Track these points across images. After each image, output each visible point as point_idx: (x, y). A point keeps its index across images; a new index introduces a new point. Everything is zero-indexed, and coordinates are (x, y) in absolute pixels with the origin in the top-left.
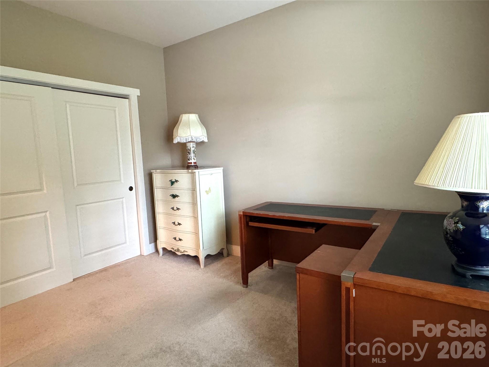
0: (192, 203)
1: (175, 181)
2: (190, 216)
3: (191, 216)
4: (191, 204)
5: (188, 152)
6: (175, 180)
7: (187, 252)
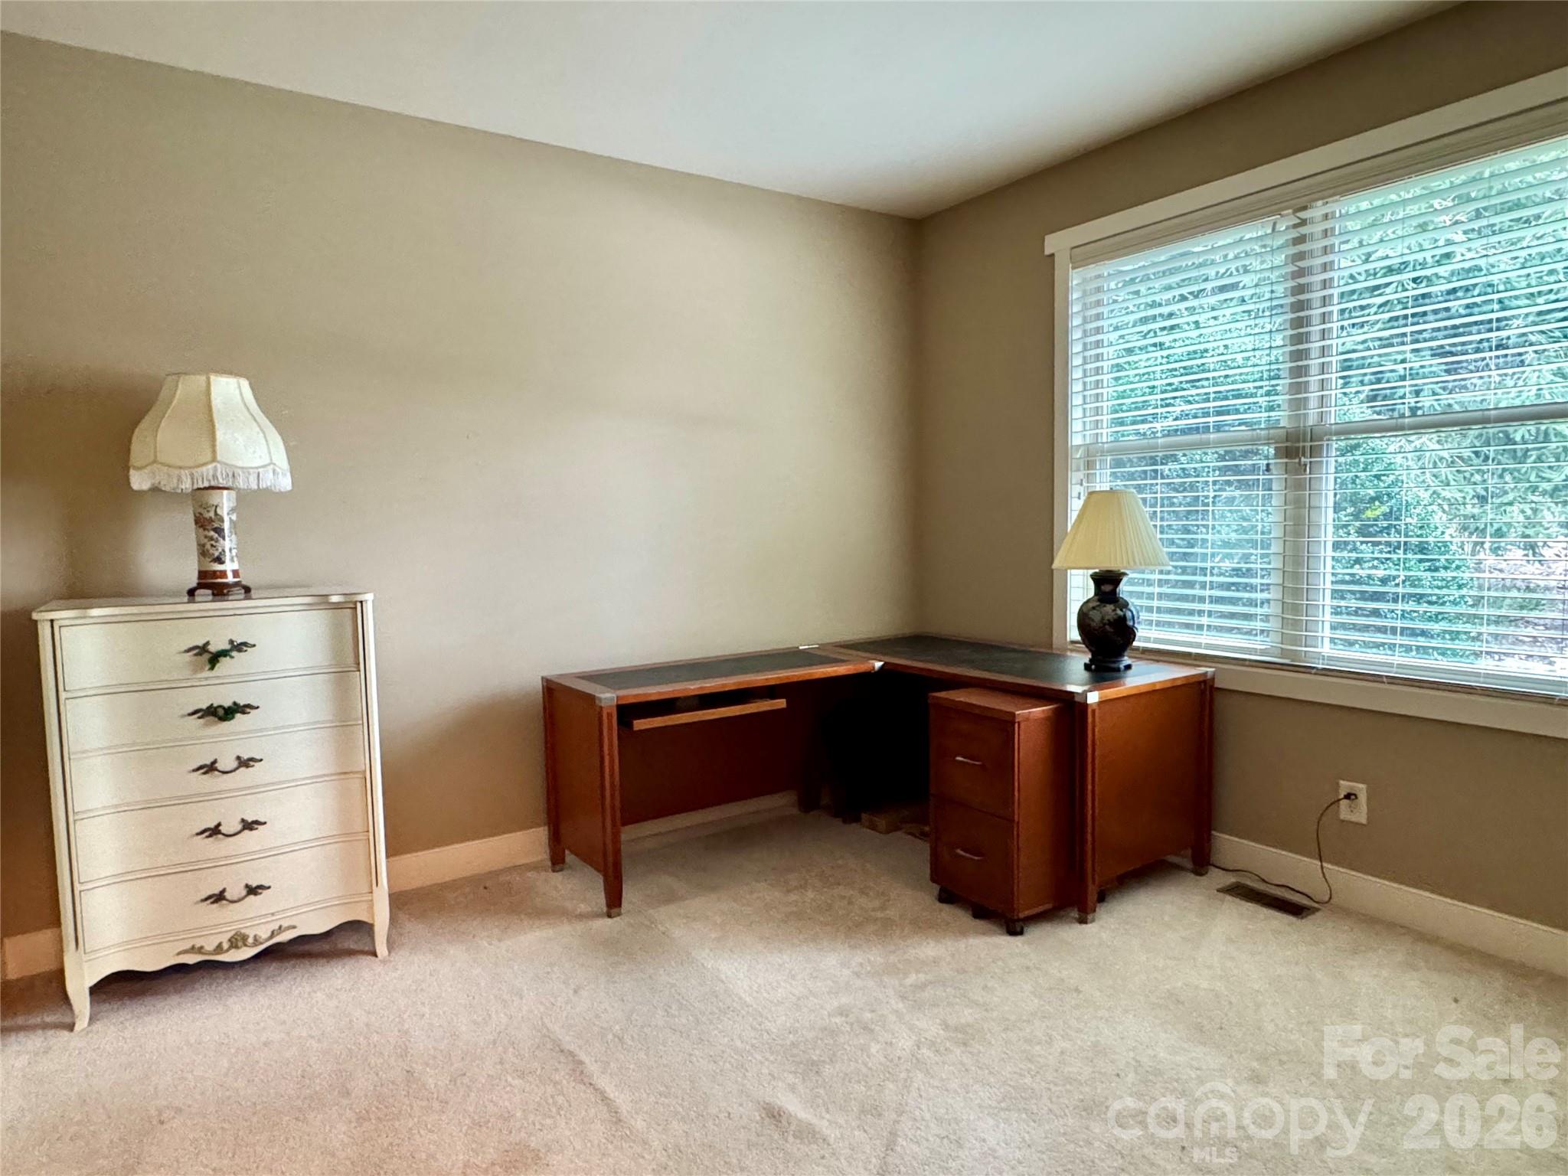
0: (332, 722)
1: (228, 647)
2: (325, 775)
3: (332, 775)
4: (328, 725)
5: (216, 530)
6: (231, 642)
7: (294, 927)
